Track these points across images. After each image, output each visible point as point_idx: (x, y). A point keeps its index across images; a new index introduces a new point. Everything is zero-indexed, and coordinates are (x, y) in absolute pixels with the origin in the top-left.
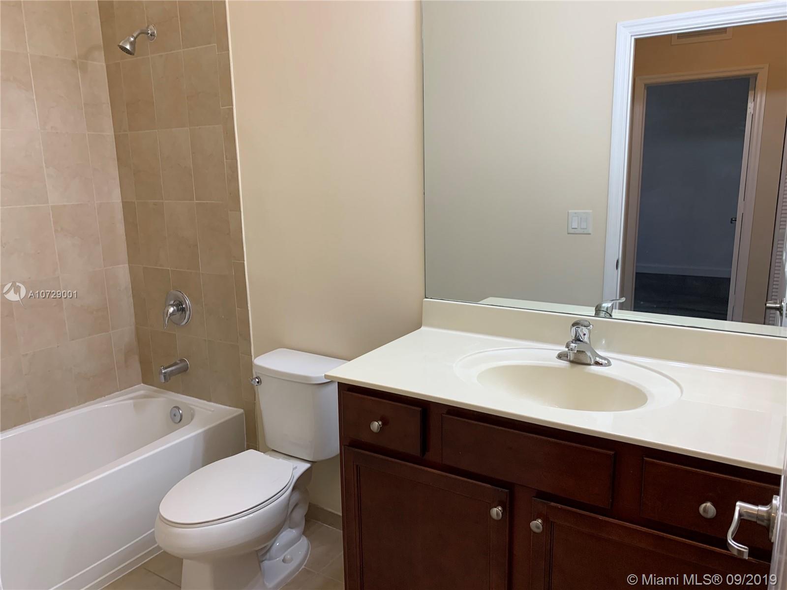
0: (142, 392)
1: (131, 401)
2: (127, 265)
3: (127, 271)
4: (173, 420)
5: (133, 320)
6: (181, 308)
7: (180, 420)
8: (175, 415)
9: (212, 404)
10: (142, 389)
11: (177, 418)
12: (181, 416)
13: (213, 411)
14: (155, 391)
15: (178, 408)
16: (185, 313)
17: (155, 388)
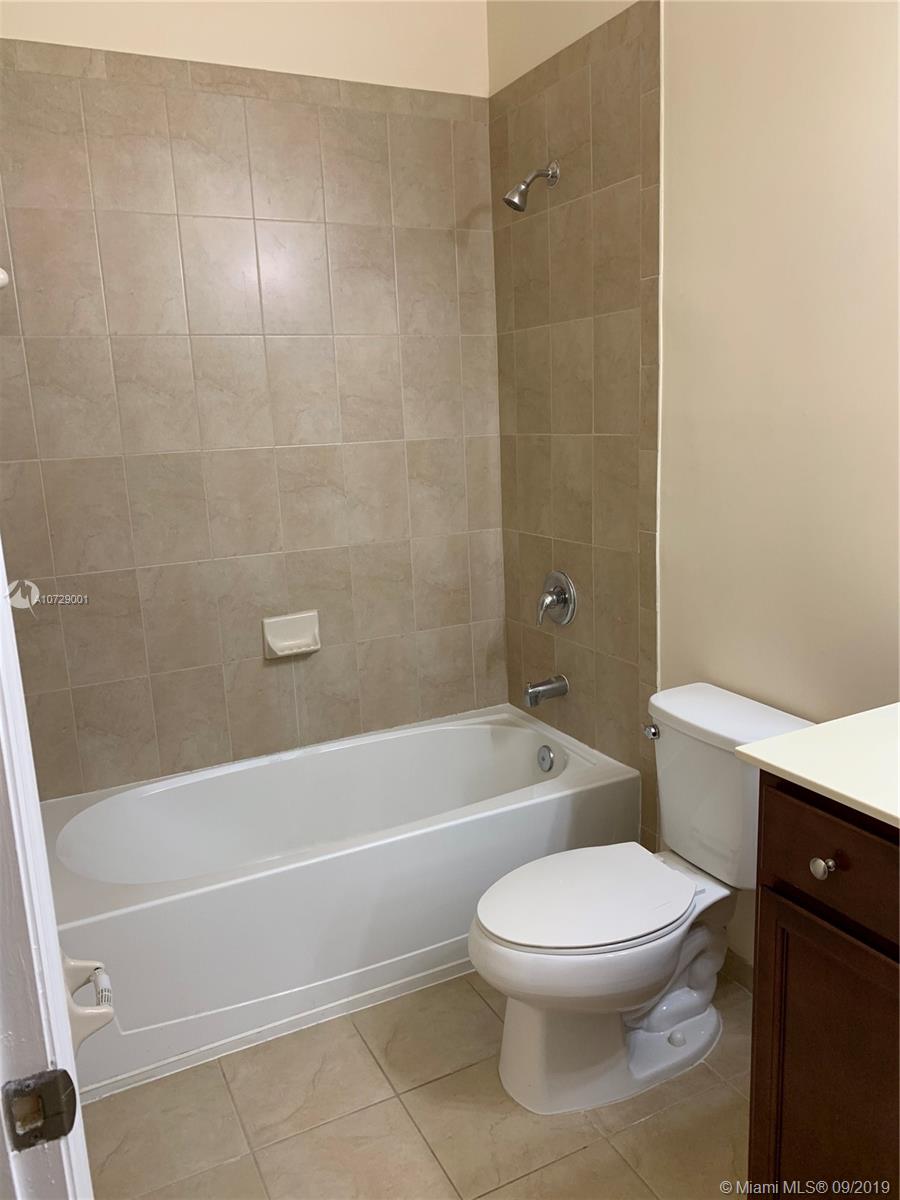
0: (505, 716)
1: (488, 727)
2: (500, 529)
3: (500, 538)
4: (541, 765)
5: (503, 609)
6: (562, 600)
7: (550, 768)
8: (543, 759)
9: (595, 752)
10: (506, 711)
11: (547, 764)
12: (552, 762)
13: (595, 764)
14: (523, 718)
15: (549, 750)
16: (569, 607)
17: (523, 713)
